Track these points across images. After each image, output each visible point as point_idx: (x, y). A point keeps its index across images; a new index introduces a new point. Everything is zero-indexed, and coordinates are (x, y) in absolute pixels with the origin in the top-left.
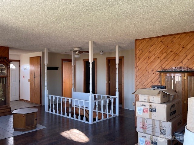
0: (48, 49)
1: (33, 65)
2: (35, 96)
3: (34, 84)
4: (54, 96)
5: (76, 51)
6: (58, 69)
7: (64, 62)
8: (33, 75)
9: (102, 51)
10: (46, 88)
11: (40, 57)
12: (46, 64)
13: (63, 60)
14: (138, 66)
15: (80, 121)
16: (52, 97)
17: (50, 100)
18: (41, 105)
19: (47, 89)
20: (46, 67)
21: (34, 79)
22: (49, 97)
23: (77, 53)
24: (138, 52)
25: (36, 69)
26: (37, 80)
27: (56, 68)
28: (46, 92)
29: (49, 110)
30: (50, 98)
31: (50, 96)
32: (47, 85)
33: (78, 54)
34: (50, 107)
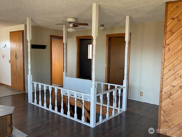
0: (32, 20)
1: (15, 42)
2: (17, 81)
3: (16, 66)
4: (40, 84)
5: (70, 23)
6: (46, 48)
7: (53, 39)
8: (15, 55)
9: (103, 25)
10: (30, 72)
11: (23, 31)
12: (29, 41)
13: (52, 37)
14: (168, 45)
15: (76, 121)
16: (38, 85)
17: (35, 88)
18: (24, 92)
19: (32, 74)
20: (29, 45)
21: (15, 60)
22: (33, 84)
23: (71, 25)
24: (170, 21)
25: (17, 46)
26: (20, 61)
27: (44, 47)
28: (29, 78)
29: (33, 102)
30: (35, 86)
31: (35, 83)
32: (31, 69)
33: (73, 27)
34: (35, 98)
